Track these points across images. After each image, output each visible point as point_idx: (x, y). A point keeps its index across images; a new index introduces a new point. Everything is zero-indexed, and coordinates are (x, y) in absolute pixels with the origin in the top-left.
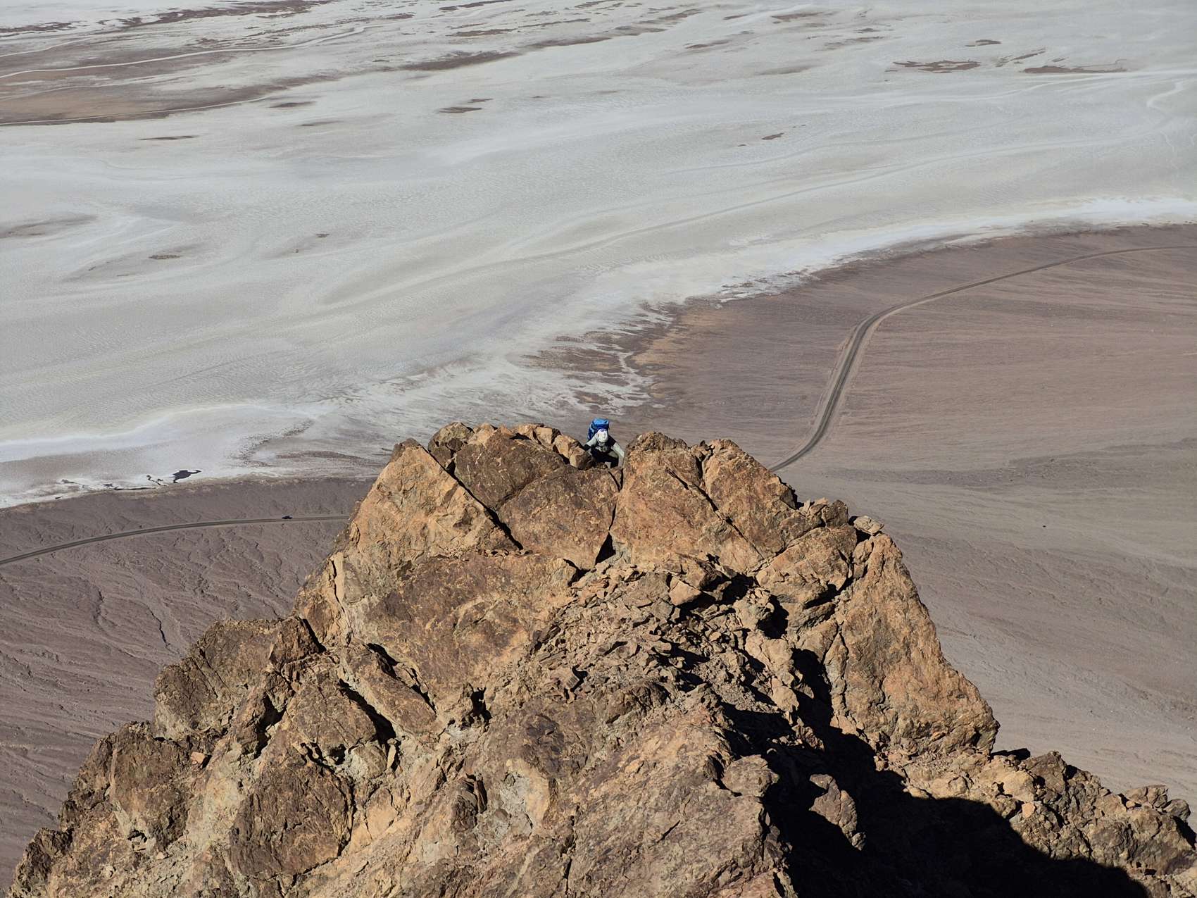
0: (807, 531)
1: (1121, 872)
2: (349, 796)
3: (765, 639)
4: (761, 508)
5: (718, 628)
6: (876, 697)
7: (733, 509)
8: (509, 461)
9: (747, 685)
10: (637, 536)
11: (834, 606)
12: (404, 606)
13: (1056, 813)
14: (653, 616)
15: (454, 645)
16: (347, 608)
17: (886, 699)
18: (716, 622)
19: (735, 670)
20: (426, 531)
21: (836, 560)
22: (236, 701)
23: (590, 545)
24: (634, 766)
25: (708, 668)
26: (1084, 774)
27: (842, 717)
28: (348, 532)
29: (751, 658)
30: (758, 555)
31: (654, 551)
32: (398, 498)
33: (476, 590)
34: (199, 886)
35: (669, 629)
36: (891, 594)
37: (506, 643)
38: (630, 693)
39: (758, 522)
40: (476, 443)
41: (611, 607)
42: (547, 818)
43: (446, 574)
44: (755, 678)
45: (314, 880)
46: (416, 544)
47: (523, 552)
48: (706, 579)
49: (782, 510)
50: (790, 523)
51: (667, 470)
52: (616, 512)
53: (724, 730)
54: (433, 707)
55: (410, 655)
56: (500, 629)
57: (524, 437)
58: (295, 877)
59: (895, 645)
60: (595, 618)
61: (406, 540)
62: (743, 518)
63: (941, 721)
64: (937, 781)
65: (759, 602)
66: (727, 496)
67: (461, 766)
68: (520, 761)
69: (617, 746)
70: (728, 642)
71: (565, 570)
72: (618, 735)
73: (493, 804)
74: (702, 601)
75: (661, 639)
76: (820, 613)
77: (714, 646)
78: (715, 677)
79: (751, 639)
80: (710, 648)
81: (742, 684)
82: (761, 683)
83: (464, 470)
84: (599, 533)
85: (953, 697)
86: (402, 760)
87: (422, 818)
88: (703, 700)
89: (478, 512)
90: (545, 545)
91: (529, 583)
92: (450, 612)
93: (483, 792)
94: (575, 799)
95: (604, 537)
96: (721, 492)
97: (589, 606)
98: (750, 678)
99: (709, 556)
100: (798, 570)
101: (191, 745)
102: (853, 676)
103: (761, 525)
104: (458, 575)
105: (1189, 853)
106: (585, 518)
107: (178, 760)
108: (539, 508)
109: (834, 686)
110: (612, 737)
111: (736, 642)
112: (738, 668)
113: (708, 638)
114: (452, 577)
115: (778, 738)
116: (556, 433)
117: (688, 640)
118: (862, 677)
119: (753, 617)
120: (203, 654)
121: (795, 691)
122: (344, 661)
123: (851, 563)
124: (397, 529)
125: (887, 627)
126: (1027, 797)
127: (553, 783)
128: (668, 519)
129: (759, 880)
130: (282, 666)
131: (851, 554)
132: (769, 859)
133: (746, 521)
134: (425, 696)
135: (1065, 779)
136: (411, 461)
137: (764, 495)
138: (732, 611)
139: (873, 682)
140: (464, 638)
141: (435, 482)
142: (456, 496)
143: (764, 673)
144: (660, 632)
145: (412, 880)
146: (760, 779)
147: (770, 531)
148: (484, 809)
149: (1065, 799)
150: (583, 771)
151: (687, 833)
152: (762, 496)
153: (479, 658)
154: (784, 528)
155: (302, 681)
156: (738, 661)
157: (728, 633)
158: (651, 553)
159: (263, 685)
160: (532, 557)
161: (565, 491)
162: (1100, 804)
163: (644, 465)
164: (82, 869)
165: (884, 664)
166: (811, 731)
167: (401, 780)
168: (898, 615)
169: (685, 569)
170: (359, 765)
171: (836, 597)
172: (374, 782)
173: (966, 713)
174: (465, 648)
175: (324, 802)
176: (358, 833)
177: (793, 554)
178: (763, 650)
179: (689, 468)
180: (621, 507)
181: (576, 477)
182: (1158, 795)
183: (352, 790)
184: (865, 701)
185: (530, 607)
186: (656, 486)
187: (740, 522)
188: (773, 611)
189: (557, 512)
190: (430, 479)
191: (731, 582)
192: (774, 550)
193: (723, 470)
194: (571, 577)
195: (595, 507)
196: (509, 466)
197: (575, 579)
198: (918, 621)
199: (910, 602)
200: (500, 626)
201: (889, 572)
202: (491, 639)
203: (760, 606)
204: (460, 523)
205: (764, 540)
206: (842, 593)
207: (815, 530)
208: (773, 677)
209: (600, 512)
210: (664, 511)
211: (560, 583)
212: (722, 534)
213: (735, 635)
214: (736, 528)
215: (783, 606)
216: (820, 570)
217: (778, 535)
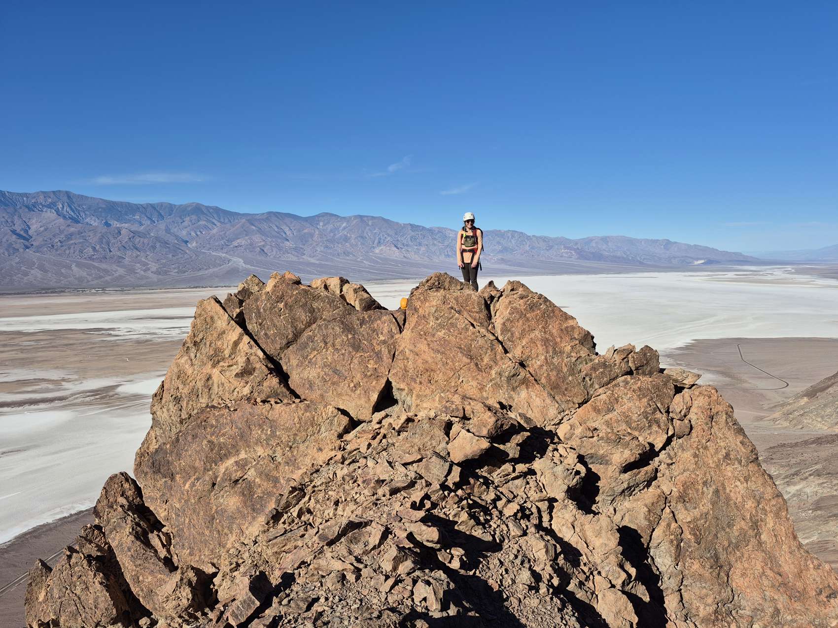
0: (614, 379)
3: (579, 514)
4: (558, 352)
5: (515, 497)
6: (724, 595)
7: (527, 354)
8: (290, 307)
10: (418, 380)
11: (657, 471)
12: (168, 461)
15: (211, 509)
17: (736, 598)
18: (510, 488)
19: (545, 569)
20: (210, 382)
23: (366, 392)
25: (501, 563)
30: (557, 405)
31: (437, 399)
32: (193, 352)
33: (240, 443)
35: (444, 498)
36: (727, 456)
39: (556, 368)
43: (212, 426)
46: (202, 397)
48: (498, 427)
49: (583, 355)
50: (594, 369)
51: (452, 308)
52: (396, 354)
56: (259, 491)
59: (741, 524)
62: (539, 363)
65: (566, 462)
66: (520, 339)
70: (527, 517)
71: (336, 419)
74: (492, 458)
76: (642, 479)
77: (511, 525)
78: (514, 582)
79: (559, 514)
80: (505, 528)
82: (581, 584)
83: (250, 319)
84: (378, 378)
85: (823, 597)
89: (260, 360)
90: (319, 392)
91: (295, 435)
92: (211, 469)
95: (382, 383)
96: (512, 334)
98: (565, 578)
99: (500, 403)
100: (608, 424)
103: (559, 371)
104: (225, 426)
106: (363, 362)
108: (316, 352)
109: (666, 579)
111: (540, 517)
112: (549, 563)
113: (501, 512)
114: (217, 429)
116: (343, 282)
117: (472, 516)
118: (704, 567)
119: (560, 482)
121: (627, 595)
123: (669, 418)
124: (188, 381)
125: (728, 499)
128: (453, 361)
131: (668, 407)
133: (541, 366)
136: (203, 313)
137: (561, 338)
138: (532, 472)
139: (719, 574)
140: (222, 501)
141: (224, 332)
142: (241, 346)
143: (582, 567)
144: (428, 504)
147: (570, 378)
152: (558, 340)
154: (586, 375)
156: (547, 552)
157: (528, 505)
158: (434, 400)
161: (343, 332)
165: (730, 549)
168: (738, 483)
169: (468, 413)
171: (656, 459)
177: (600, 405)
178: (577, 529)
179: (477, 309)
180: (401, 348)
181: (356, 318)
184: (710, 600)
185: (294, 465)
186: (439, 325)
187: (536, 366)
188: (583, 475)
189: (334, 355)
190: (219, 329)
191: (529, 434)
192: (576, 400)
193: (515, 310)
194: (342, 428)
195: (373, 350)
196: (291, 310)
197: (347, 431)
198: (763, 493)
199: (752, 467)
200: (260, 486)
201: (720, 429)
202: (249, 503)
203: (568, 467)
204: (242, 373)
205: (564, 388)
206: (663, 455)
207: (623, 378)
208: (595, 573)
209: (378, 356)
210: (448, 352)
211: (328, 435)
212: (515, 380)
213: (538, 508)
214: (530, 373)
215: (594, 468)
216: (634, 425)
217: (579, 384)
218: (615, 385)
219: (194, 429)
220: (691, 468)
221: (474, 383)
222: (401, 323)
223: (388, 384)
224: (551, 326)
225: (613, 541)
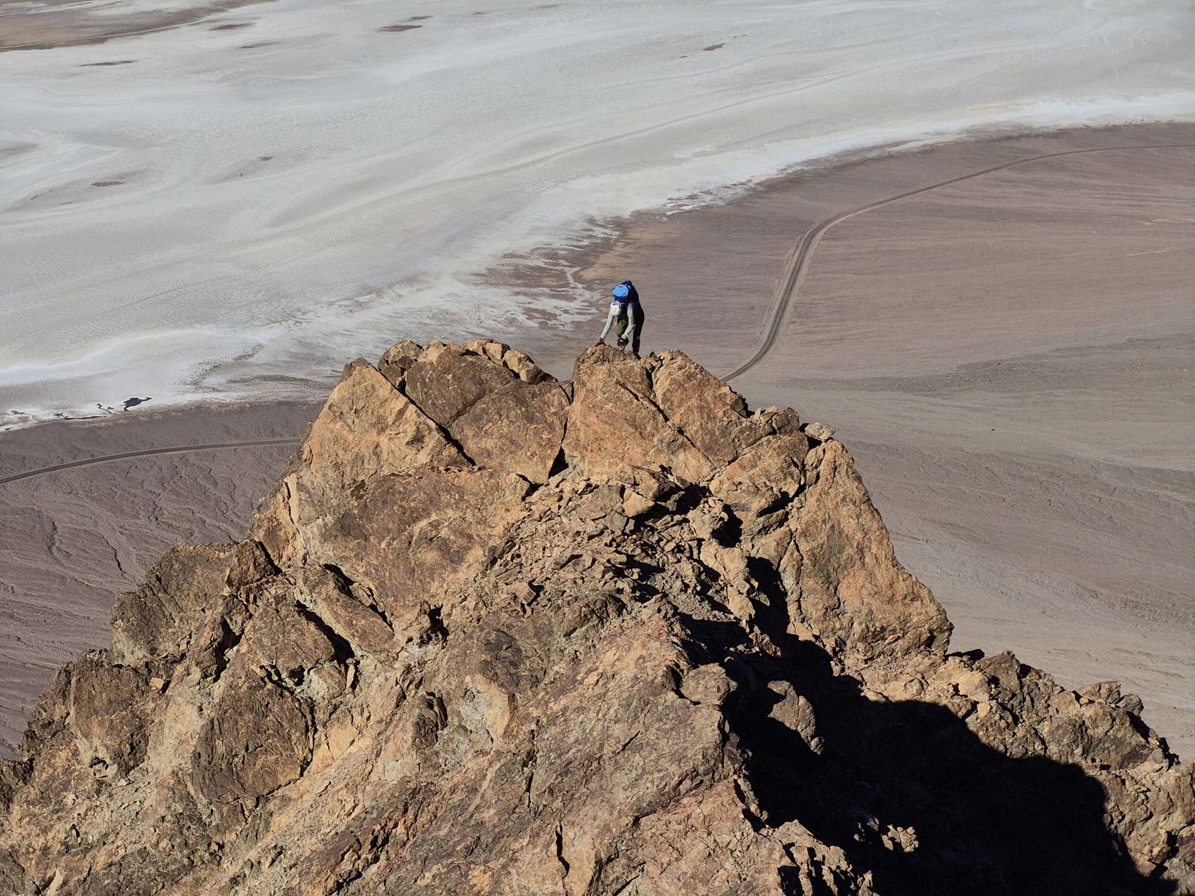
0: (759, 439)
1: (1076, 768)
2: (309, 717)
3: (720, 548)
4: (711, 417)
5: (673, 538)
6: (831, 602)
7: (685, 420)
8: (459, 378)
9: (703, 594)
10: (589, 448)
11: (787, 514)
12: (359, 525)
13: (1011, 711)
14: (607, 528)
15: (410, 562)
16: (302, 529)
17: (842, 605)
18: (669, 532)
19: (691, 579)
20: (379, 450)
21: (789, 467)
22: (194, 625)
23: (543, 460)
24: (592, 678)
25: (663, 578)
26: (1038, 672)
27: (798, 624)
28: (300, 452)
29: (706, 568)
30: (710, 464)
31: (607, 464)
32: (350, 417)
33: (430, 507)
34: (162, 811)
35: (624, 540)
36: (844, 499)
37: (461, 560)
38: (587, 605)
39: (710, 432)
40: (427, 360)
41: (565, 520)
42: (507, 733)
43: (400, 492)
44: (710, 587)
45: (277, 802)
46: (369, 464)
47: (476, 468)
48: (660, 490)
49: (733, 419)
50: (742, 432)
51: (618, 382)
52: (568, 425)
53: (682, 640)
54: (390, 625)
55: (366, 574)
56: (455, 546)
57: (474, 354)
58: (258, 800)
59: (850, 551)
60: (549, 531)
61: (359, 459)
62: (695, 428)
63: (896, 625)
64: (893, 684)
65: (713, 511)
66: (678, 407)
67: (420, 683)
68: (479, 677)
69: (575, 659)
70: (682, 552)
71: (519, 484)
72: (575, 647)
73: (453, 721)
74: (656, 512)
75: (616, 551)
76: (774, 521)
77: (669, 556)
78: (671, 588)
79: (706, 549)
80: (666, 558)
81: (698, 593)
82: (717, 592)
83: (414, 388)
84: (552, 447)
85: (907, 601)
86: (361, 679)
87: (383, 737)
88: (659, 611)
89: (430, 429)
90: (498, 460)
91: (483, 498)
92: (405, 530)
93: (443, 709)
94: (535, 713)
95: (557, 450)
96: (671, 403)
97: (544, 520)
98: (706, 587)
99: (661, 466)
100: (751, 478)
101: (150, 671)
102: (809, 583)
103: (713, 434)
104: (413, 492)
105: (1144, 747)
106: (537, 433)
107: (138, 687)
108: (491, 424)
109: (789, 594)
110: (570, 650)
111: (691, 552)
112: (694, 577)
113: (663, 549)
114: (406, 495)
115: (735, 646)
116: (505, 348)
117: (643, 551)
118: (817, 583)
119: (707, 526)
120: (159, 579)
121: (751, 600)
122: (300, 583)
123: (803, 470)
124: (350, 448)
125: (841, 533)
126: (982, 697)
127: (512, 698)
128: (619, 431)
129: (720, 787)
130: (238, 589)
131: (803, 461)
132: (729, 766)
133: (697, 431)
134: (383, 615)
135: (1019, 678)
136: (362, 381)
137: (715, 404)
138: (686, 521)
139: (828, 588)
140: (419, 556)
141: (387, 400)
142: (408, 414)
143: (720, 582)
144: (614, 544)
145: (374, 799)
146: (718, 688)
147: (722, 440)
148: (444, 726)
149: (1020, 697)
150: (542, 684)
151: (648, 744)
152: (712, 406)
153: (435, 575)
154: (735, 437)
155: (259, 603)
156: (693, 571)
157: (683, 544)
158: (604, 466)
159: (220, 609)
160: (485, 473)
161: (516, 406)
162: (1054, 701)
163: (594, 378)
164: (44, 799)
165: (839, 570)
166: (767, 639)
167: (360, 699)
168: (851, 520)
169: (638, 480)
170: (318, 685)
171: (790, 504)
172: (334, 702)
173: (921, 616)
174: (421, 565)
175: (284, 723)
176: (320, 754)
177: (745, 463)
178: (718, 559)
179: (639, 380)
180: (572, 420)
181: (527, 391)
182: (1110, 691)
183: (312, 711)
184: (820, 606)
185: (485, 523)
186: (607, 398)
187: (692, 432)
188: (726, 520)
189: (509, 427)
190: (381, 397)
191: (683, 492)
192: (726, 459)
193: (673, 381)
194: (524, 492)
195: (546, 421)
196: (460, 382)
197: (528, 494)
198: (871, 526)
199: (863, 507)
200: (455, 542)
201: (842, 477)
202: (446, 556)
203: (714, 515)
204: (412, 441)
205: (716, 449)
206: (795, 500)
207: (766, 438)
208: (728, 585)
209: (551, 427)
210: (615, 424)
211: (514, 498)
212: (673, 447)
213: (690, 547)
214: (687, 438)
215: (737, 515)
216: (772, 478)
217: (730, 444)
221: (639, 450)
224: (706, 394)
225: (742, 565)
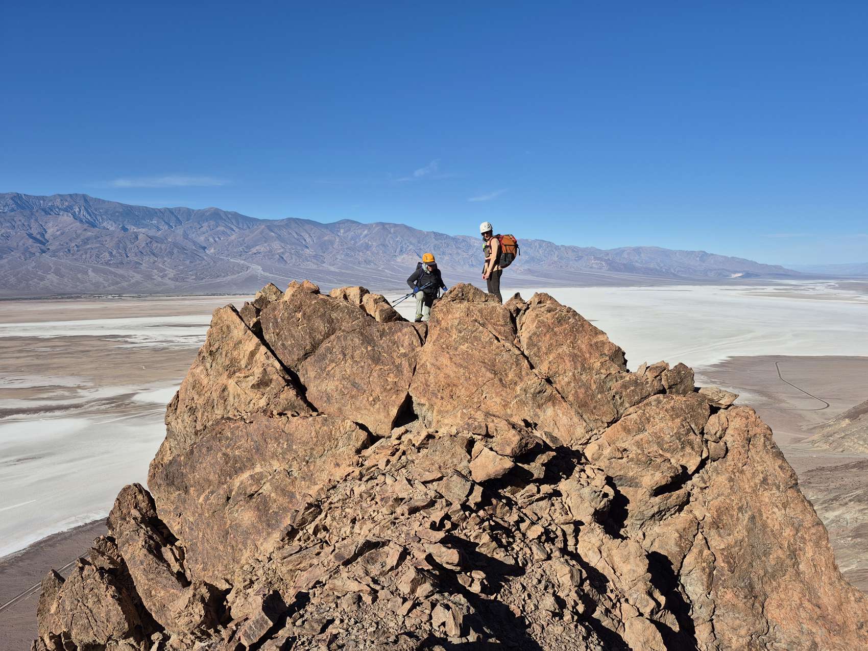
0: (646, 398)
3: (607, 538)
4: (587, 369)
5: (539, 519)
6: (758, 626)
7: (554, 370)
8: (309, 316)
10: (439, 395)
11: (689, 495)
12: (182, 473)
14: (441, 497)
15: (225, 523)
17: (771, 630)
20: (226, 393)
21: (687, 434)
23: (386, 406)
25: (524, 588)
30: (585, 424)
31: (459, 414)
32: (209, 361)
33: (256, 457)
35: (465, 519)
36: (765, 481)
39: (584, 385)
43: (227, 438)
46: (218, 408)
48: (522, 446)
49: (613, 372)
50: (625, 386)
51: (476, 321)
52: (417, 367)
56: (275, 506)
59: (778, 553)
62: (566, 379)
65: (593, 483)
66: (546, 354)
70: (552, 541)
71: (354, 434)
74: (515, 478)
76: (673, 504)
77: (534, 548)
79: (586, 538)
80: (527, 550)
82: (607, 612)
83: (267, 328)
84: (398, 392)
85: (864, 632)
89: (277, 371)
90: (337, 406)
91: (312, 449)
92: (226, 482)
95: (403, 397)
96: (539, 349)
97: (365, 479)
98: (591, 605)
99: (525, 421)
100: (639, 445)
103: (588, 388)
104: (240, 438)
106: (383, 376)
108: (334, 364)
109: (696, 607)
111: (565, 541)
112: (574, 589)
113: (524, 535)
114: (233, 441)
116: (364, 291)
117: (494, 538)
118: (738, 596)
119: (587, 504)
123: (704, 440)
124: (204, 392)
125: (765, 526)
128: (476, 376)
131: (703, 430)
133: (569, 383)
137: (591, 354)
139: (753, 605)
140: (236, 515)
141: (240, 342)
142: (258, 356)
147: (599, 396)
152: (587, 355)
153: (249, 541)
154: (616, 393)
156: (572, 577)
157: (553, 527)
158: (456, 417)
160: (319, 418)
161: (362, 344)
163: (450, 316)
165: (765, 579)
168: (776, 510)
169: (491, 431)
171: (689, 482)
177: (630, 425)
178: (604, 555)
179: (502, 322)
180: (422, 362)
184: (743, 632)
185: (310, 480)
186: (463, 338)
187: (563, 383)
188: (611, 497)
189: (352, 368)
190: (235, 339)
191: (554, 453)
192: (606, 419)
193: (541, 324)
194: (360, 443)
195: (393, 363)
196: (309, 320)
197: (365, 446)
198: (803, 520)
199: (790, 493)
200: (275, 501)
201: (758, 452)
202: (264, 518)
203: (595, 489)
204: (258, 385)
205: (592, 406)
206: (696, 478)
207: (655, 397)
208: (622, 600)
209: (399, 368)
210: (471, 367)
211: (346, 450)
212: (541, 397)
213: (563, 530)
214: (557, 390)
215: (623, 490)
216: (666, 446)
217: (609, 402)
218: (647, 404)
219: (208, 441)
220: (726, 493)
222: (423, 335)
223: (409, 399)
224: (579, 342)
225: (641, 567)
